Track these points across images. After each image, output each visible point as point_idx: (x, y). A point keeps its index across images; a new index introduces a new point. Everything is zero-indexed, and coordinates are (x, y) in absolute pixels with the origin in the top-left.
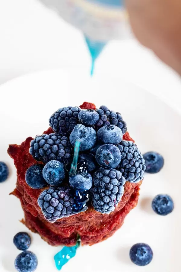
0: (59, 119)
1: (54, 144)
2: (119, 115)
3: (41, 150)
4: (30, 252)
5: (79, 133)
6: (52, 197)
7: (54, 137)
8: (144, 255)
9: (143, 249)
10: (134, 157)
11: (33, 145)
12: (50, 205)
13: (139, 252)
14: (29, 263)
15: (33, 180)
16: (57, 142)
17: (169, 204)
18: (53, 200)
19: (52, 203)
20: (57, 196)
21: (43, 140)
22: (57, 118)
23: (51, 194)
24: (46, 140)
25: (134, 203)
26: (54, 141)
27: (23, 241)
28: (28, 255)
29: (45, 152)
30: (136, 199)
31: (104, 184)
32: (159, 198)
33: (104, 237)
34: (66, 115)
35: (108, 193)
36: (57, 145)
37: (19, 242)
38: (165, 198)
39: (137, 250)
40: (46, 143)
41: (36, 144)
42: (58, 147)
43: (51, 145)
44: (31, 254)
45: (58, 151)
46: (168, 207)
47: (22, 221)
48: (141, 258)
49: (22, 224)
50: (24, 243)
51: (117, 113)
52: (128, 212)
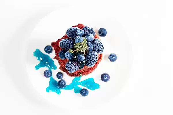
0: (70, 32)
1: (68, 43)
2: (92, 29)
3: (63, 46)
4: (63, 80)
5: (78, 40)
6: (71, 66)
7: (68, 41)
8: (106, 78)
9: (105, 76)
10: (100, 45)
11: (60, 44)
12: (71, 69)
13: (104, 77)
14: (63, 84)
15: (61, 56)
16: (69, 42)
17: (115, 57)
18: (72, 67)
19: (72, 68)
20: (73, 65)
21: (64, 42)
22: (69, 32)
23: (71, 64)
24: (65, 42)
25: (100, 60)
26: (68, 42)
27: (60, 76)
28: (62, 81)
29: (65, 46)
30: (101, 58)
31: (92, 58)
32: (111, 55)
33: (91, 72)
34: (72, 31)
35: (93, 61)
36: (69, 44)
37: (58, 76)
38: (113, 55)
39: (103, 76)
40: (65, 43)
41: (61, 43)
42: (70, 44)
43: (67, 44)
44: (63, 81)
45: (69, 46)
46: (115, 59)
47: (59, 68)
48: (105, 79)
49: (59, 69)
50: (60, 77)
51: (91, 28)
52: (98, 63)
